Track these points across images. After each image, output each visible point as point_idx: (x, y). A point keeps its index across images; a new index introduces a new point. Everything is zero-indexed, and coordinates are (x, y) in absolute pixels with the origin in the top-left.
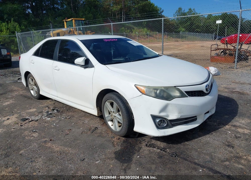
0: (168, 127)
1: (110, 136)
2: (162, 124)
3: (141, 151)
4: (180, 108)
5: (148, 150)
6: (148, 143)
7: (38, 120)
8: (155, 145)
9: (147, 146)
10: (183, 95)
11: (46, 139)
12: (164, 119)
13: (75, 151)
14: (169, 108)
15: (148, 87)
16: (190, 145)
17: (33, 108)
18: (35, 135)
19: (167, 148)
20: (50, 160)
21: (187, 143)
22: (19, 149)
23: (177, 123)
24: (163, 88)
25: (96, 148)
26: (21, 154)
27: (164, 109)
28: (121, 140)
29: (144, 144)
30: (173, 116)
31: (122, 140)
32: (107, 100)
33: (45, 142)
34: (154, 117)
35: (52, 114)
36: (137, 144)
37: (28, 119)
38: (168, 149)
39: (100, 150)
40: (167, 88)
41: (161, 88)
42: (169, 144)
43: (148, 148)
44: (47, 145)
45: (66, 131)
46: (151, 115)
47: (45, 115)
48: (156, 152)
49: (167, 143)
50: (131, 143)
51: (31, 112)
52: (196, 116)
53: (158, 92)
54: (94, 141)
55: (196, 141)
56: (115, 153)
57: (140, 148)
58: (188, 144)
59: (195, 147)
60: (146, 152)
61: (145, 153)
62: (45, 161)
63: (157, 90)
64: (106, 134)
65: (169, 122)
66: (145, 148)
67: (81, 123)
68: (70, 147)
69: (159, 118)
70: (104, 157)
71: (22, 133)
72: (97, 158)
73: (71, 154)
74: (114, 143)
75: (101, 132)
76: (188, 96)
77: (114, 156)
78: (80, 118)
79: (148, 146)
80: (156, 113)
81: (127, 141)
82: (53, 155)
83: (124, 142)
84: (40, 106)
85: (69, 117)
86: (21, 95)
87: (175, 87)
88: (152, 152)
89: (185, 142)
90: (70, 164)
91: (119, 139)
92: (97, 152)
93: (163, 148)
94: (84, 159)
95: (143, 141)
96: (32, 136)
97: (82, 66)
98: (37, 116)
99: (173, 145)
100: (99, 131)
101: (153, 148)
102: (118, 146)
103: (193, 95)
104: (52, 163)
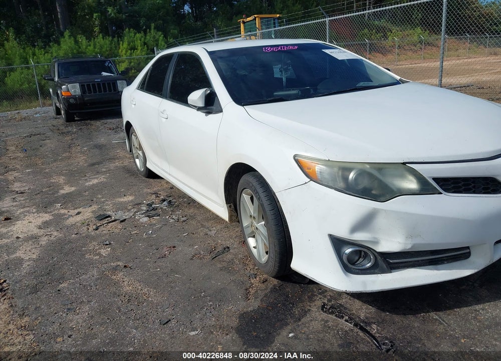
0: (375, 269)
1: (247, 272)
2: (361, 260)
3: (303, 320)
4: (412, 224)
5: (323, 320)
6: (329, 301)
7: (125, 219)
8: (346, 308)
9: (322, 310)
10: (426, 188)
11: (119, 263)
12: (366, 250)
13: (159, 299)
14: (380, 222)
15: (328, 163)
16: (441, 324)
17: (130, 195)
18: (105, 252)
19: (373, 321)
20: (103, 312)
21: (434, 315)
22: (62, 279)
23: (405, 262)
24: (368, 166)
25: (205, 296)
26: (59, 290)
27: (365, 223)
28: (269, 284)
29: (319, 303)
30: (390, 243)
31: (271, 286)
32: (243, 190)
33: (115, 269)
34: (338, 243)
35: (157, 209)
36: (302, 302)
37: (109, 216)
38: (374, 326)
39: (211, 303)
40: (381, 167)
41: (360, 166)
42: (384, 310)
43: (325, 315)
44: (115, 277)
45: (165, 249)
46: (331, 236)
47: (143, 210)
48: (342, 329)
49: (379, 308)
50: (288, 296)
51: (121, 203)
52: (468, 248)
53: (352, 176)
54: (209, 278)
55: (462, 313)
56: (243, 316)
57: (305, 313)
58: (436, 319)
59: (454, 330)
60: (316, 325)
61: (311, 328)
62: (93, 313)
63: (350, 170)
64: (240, 266)
65: (379, 258)
66: (317, 313)
67: (201, 234)
68: (155, 288)
69: (351, 246)
70: (213, 323)
71: (85, 245)
72: (197, 324)
73: (148, 305)
74: (250, 290)
75: (233, 260)
76: (441, 191)
77: (235, 322)
78: (206, 224)
79: (326, 308)
80: (343, 232)
81: (280, 290)
82: (115, 301)
83: (274, 290)
84: (145, 190)
85: (185, 219)
86: (124, 167)
87: (404, 164)
88: (329, 327)
89: (428, 312)
90: (135, 329)
91: (265, 281)
92: (203, 308)
93: (363, 321)
94: (170, 320)
95: (320, 294)
96: (99, 254)
97: (199, 109)
98: (129, 210)
99: (394, 316)
100: (228, 257)
101: (336, 316)
102: (256, 298)
103: (461, 189)
104: (102, 319)
